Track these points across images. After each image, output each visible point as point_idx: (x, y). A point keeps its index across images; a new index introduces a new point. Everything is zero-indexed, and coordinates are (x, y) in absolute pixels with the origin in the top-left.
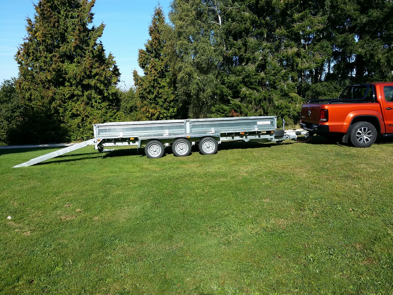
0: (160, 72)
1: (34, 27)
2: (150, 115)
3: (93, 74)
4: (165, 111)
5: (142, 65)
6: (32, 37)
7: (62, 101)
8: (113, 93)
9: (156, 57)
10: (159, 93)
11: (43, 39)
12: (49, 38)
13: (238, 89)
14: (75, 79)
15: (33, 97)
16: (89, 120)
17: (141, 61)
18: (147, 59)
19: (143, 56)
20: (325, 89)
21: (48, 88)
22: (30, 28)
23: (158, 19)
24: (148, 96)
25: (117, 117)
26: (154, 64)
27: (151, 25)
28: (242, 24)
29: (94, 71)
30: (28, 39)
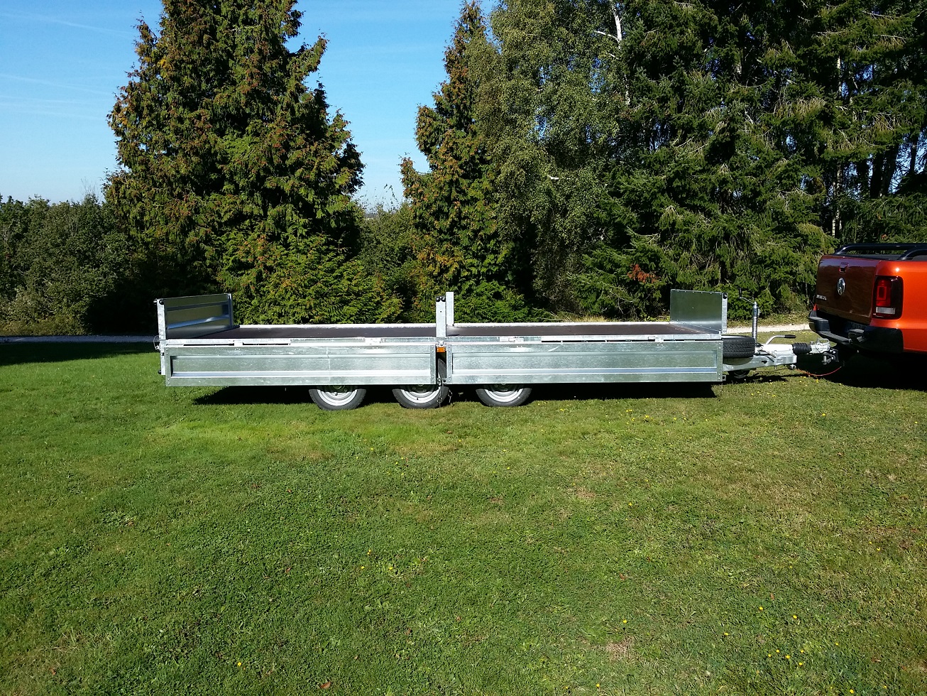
0: (466, 162)
1: (155, 45)
2: (437, 271)
3: (288, 163)
4: (475, 261)
5: (425, 146)
6: (149, 69)
7: (214, 229)
8: (337, 213)
9: (459, 126)
10: (463, 215)
11: (173, 73)
12: (189, 72)
13: (653, 208)
14: (246, 175)
15: (146, 218)
16: (273, 278)
17: (423, 135)
18: (438, 130)
19: (428, 124)
20: (900, 215)
21: (180, 196)
22: (145, 47)
23: (470, 30)
24: (436, 222)
25: (345, 272)
26: (454, 143)
27: (452, 45)
29: (293, 156)
30: (138, 74)
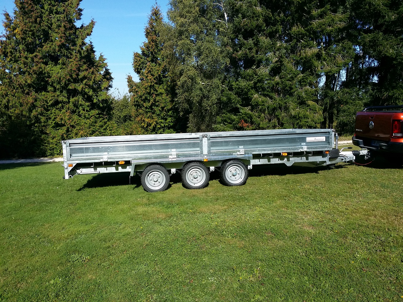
0: (157, 77)
1: (13, 23)
2: (145, 125)
3: (80, 77)
4: (163, 121)
5: (138, 70)
6: (10, 34)
7: (45, 108)
8: (103, 100)
9: (152, 61)
10: (156, 101)
11: (22, 36)
12: (30, 36)
13: (249, 95)
14: (59, 83)
15: (10, 104)
16: (75, 131)
17: (136, 65)
18: (143, 63)
19: (138, 60)
20: (347, 96)
21: (28, 94)
22: (8, 23)
23: (156, 19)
24: (144, 104)
25: (108, 127)
26: (151, 69)
27: (147, 25)
28: (254, 21)
29: (82, 74)
30: (5, 36)
